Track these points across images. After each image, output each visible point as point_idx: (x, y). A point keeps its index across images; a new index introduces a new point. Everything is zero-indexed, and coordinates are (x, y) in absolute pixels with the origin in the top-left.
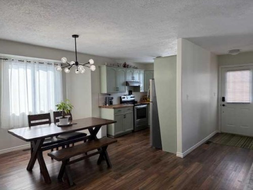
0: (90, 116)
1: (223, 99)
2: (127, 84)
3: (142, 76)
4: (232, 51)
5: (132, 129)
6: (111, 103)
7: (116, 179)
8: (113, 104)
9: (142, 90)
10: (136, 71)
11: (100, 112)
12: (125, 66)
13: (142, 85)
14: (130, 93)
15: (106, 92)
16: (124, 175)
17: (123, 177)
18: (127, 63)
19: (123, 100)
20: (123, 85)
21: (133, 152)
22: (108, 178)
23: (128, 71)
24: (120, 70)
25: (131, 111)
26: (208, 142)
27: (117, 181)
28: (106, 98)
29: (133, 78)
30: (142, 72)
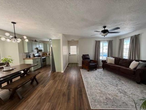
0: (19, 64)
1: (70, 54)
2: (37, 49)
3: (43, 46)
4: (72, 40)
5: (41, 67)
6: (30, 57)
7: (44, 87)
8: (31, 57)
9: (43, 51)
10: (41, 43)
11: (24, 62)
12: (35, 41)
13: (43, 49)
14: (38, 52)
15: (27, 52)
16: (47, 84)
17: (47, 85)
18: (37, 40)
19: (35, 55)
20: (35, 49)
21: (45, 75)
22: (40, 88)
23: (37, 43)
24: (34, 42)
25: (40, 60)
26: (68, 67)
27: (45, 88)
28: (27, 55)
29: (39, 46)
30: (43, 44)
